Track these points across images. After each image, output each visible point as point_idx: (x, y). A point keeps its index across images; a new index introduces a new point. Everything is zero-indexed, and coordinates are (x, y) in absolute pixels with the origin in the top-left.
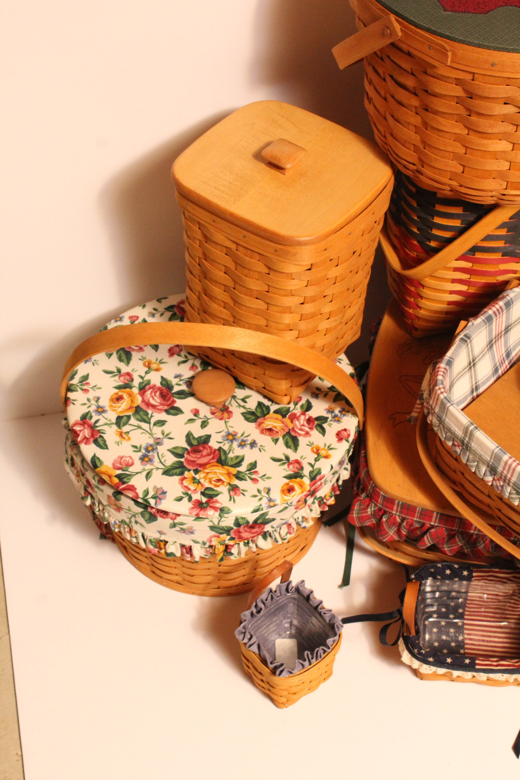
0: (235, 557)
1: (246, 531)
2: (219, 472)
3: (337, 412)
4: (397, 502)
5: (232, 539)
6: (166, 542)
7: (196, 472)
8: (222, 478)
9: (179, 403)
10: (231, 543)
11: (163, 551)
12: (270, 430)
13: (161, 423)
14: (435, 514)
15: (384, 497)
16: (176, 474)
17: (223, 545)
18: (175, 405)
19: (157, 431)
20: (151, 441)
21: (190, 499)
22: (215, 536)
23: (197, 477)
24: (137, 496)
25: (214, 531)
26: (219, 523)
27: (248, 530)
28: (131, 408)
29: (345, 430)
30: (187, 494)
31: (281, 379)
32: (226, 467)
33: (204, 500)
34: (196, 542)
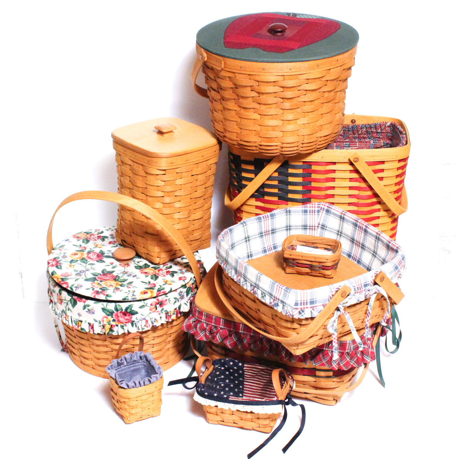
0: (115, 333)
1: (122, 317)
2: (113, 283)
3: (184, 271)
4: (204, 313)
5: (114, 320)
6: (81, 321)
7: (101, 281)
8: (113, 285)
9: (105, 259)
10: (114, 323)
11: (80, 327)
12: (146, 273)
13: (93, 264)
14: (222, 319)
15: (198, 311)
16: (91, 281)
17: (110, 324)
18: (103, 260)
19: (89, 267)
20: (84, 269)
21: (93, 289)
22: (105, 317)
23: (101, 283)
24: (68, 287)
25: (104, 312)
26: (106, 307)
27: (123, 316)
28: (80, 258)
29: (185, 277)
30: (92, 288)
31: (155, 246)
32: (117, 282)
33: (100, 291)
34: (96, 321)
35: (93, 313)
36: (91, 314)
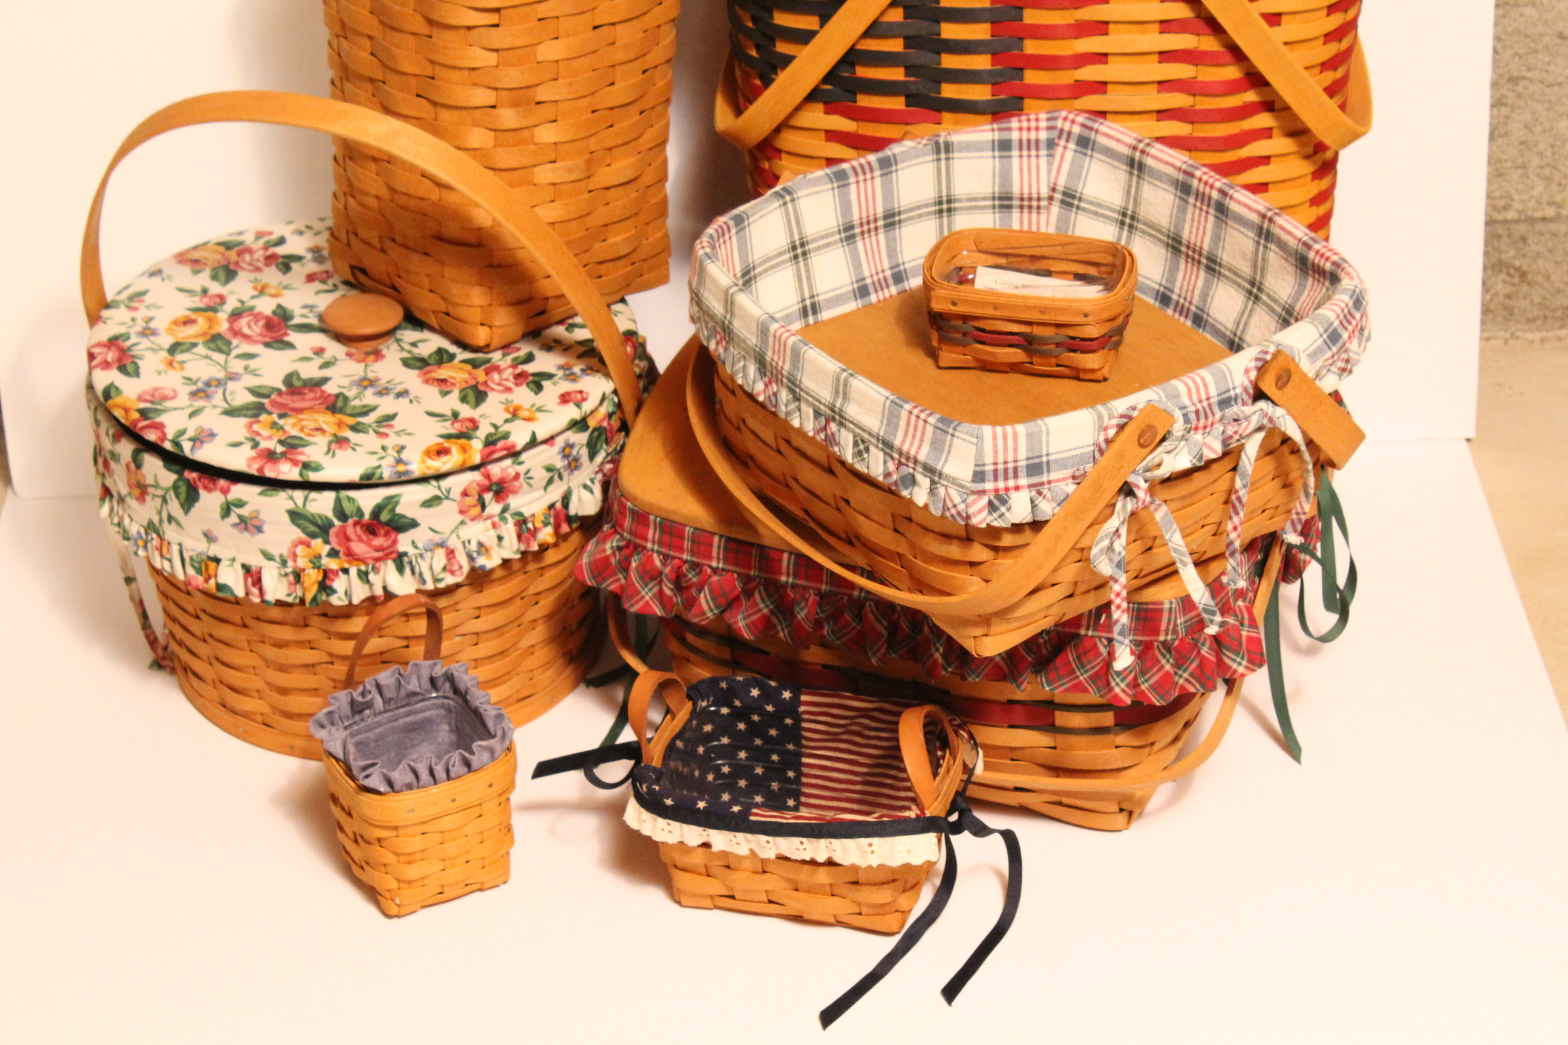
0: (340, 599)
1: (360, 540)
2: (326, 420)
3: (577, 369)
4: (652, 518)
5: (333, 554)
6: (217, 561)
7: (281, 416)
8: (325, 427)
9: (293, 337)
10: (333, 564)
11: (212, 582)
12: (443, 381)
13: (251, 356)
14: (716, 539)
15: (633, 512)
16: (245, 416)
17: (319, 568)
18: (286, 339)
19: (237, 366)
20: (221, 375)
21: (256, 445)
22: (302, 542)
23: (281, 422)
24: (164, 438)
25: (298, 526)
26: (304, 505)
27: (364, 538)
28: (204, 334)
29: (581, 392)
30: (252, 440)
31: (469, 284)
32: (339, 416)
33: (280, 449)
34: (268, 557)
35: (259, 529)
36: (252, 534)
